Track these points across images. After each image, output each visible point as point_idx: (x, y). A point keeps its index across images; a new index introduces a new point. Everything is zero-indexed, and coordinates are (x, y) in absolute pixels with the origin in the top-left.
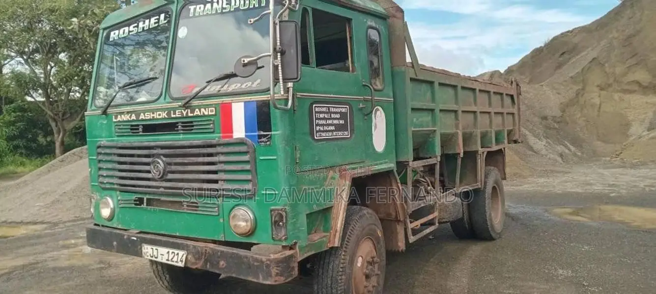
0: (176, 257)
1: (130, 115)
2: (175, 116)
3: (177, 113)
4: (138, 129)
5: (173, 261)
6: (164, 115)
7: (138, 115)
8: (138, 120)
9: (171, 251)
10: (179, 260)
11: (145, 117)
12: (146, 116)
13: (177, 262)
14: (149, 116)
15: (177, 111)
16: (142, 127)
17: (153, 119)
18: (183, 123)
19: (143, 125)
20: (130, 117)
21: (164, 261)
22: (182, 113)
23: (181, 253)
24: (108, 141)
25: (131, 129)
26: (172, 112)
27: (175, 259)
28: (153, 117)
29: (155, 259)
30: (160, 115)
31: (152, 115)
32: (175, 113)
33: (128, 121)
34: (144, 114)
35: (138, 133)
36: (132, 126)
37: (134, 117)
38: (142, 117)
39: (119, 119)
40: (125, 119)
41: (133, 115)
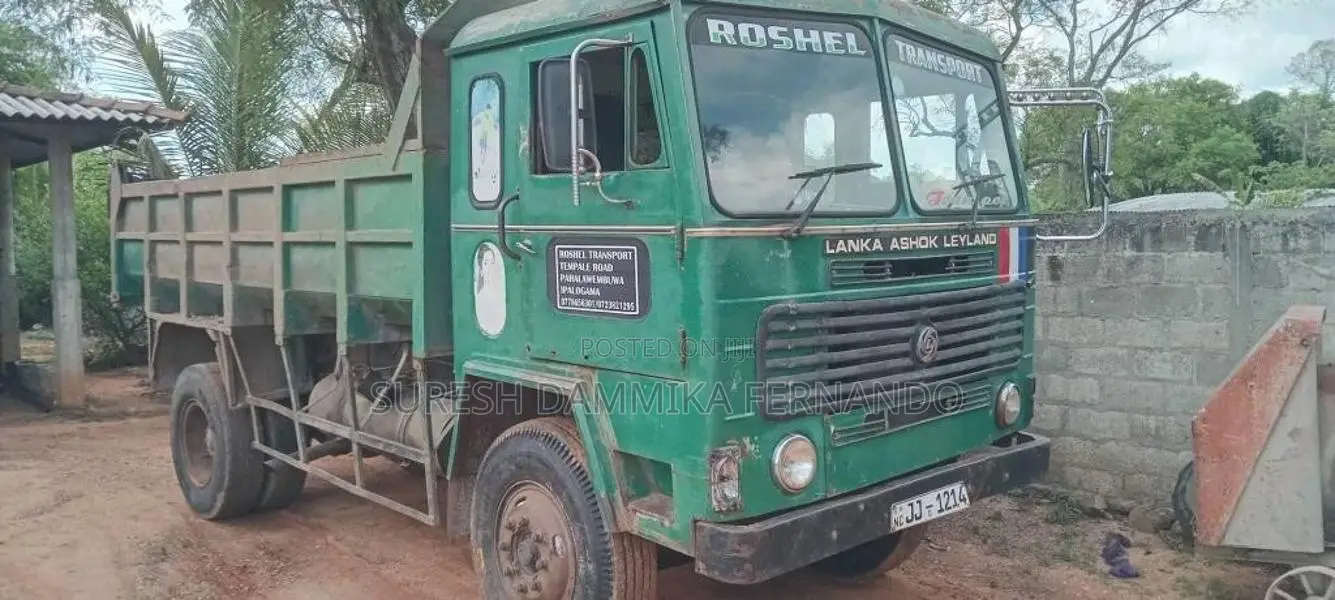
0: (952, 497)
1: (868, 240)
2: (948, 245)
3: (953, 241)
4: (883, 270)
5: (950, 508)
6: (932, 242)
7: (886, 242)
8: (887, 251)
9: (941, 492)
10: (958, 502)
11: (900, 245)
12: (902, 243)
13: (956, 505)
14: (906, 244)
15: (953, 237)
16: (891, 266)
17: (914, 250)
18: (956, 258)
19: (892, 262)
20: (871, 245)
21: (935, 515)
22: (959, 242)
23: (957, 487)
24: (802, 300)
25: (866, 271)
26: (945, 238)
27: (952, 503)
28: (914, 246)
29: (919, 522)
30: (924, 242)
31: (912, 243)
32: (949, 241)
33: (865, 253)
34: (898, 240)
35: (883, 277)
36: (869, 263)
37: (878, 245)
38: (894, 245)
39: (841, 246)
40: (857, 249)
41: (877, 241)
